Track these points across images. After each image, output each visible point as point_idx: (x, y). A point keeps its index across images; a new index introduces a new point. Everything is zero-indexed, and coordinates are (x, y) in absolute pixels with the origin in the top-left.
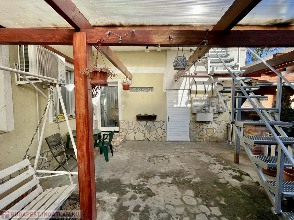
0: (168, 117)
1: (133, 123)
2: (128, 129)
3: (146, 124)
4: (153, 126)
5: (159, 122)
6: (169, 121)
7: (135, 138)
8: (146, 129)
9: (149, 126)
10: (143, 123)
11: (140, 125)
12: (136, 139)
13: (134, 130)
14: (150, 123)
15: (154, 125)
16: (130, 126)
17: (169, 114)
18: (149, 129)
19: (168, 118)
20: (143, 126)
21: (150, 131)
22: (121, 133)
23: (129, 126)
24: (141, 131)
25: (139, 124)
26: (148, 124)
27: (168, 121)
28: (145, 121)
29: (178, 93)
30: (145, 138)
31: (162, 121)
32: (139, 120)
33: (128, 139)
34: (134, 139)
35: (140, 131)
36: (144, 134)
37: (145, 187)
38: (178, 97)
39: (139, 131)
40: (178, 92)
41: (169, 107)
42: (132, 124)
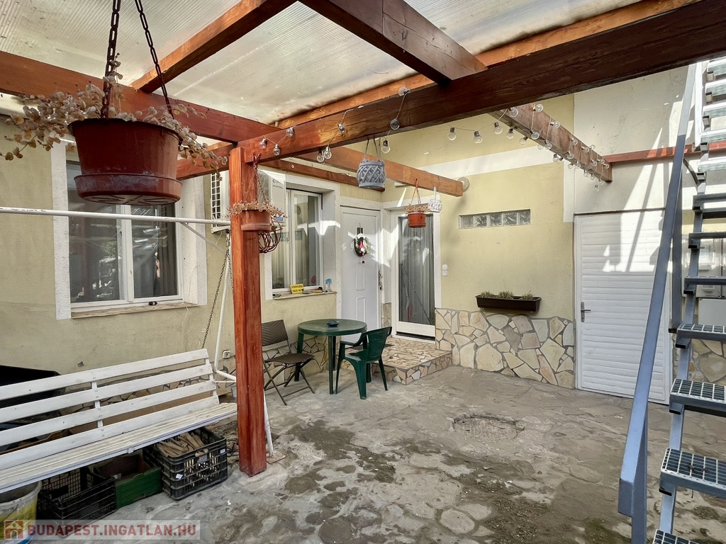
0: (582, 305)
1: (469, 316)
2: (456, 333)
3: (508, 325)
4: (530, 332)
5: (548, 320)
6: (586, 320)
7: (475, 362)
8: (506, 340)
9: (516, 330)
10: (499, 320)
11: (490, 325)
12: (480, 367)
13: (472, 338)
14: (519, 322)
15: (533, 331)
16: (463, 326)
17: (584, 295)
18: (515, 339)
19: (583, 312)
20: (498, 330)
21: (520, 347)
22: (439, 342)
23: (460, 326)
24: (492, 345)
25: (487, 321)
26: (512, 324)
27: (583, 319)
28: (503, 314)
29: (619, 224)
30: (504, 368)
31: (559, 319)
32: (487, 311)
33: (456, 363)
34: (472, 365)
35: (489, 342)
36: (502, 353)
37: (388, 463)
38: (619, 237)
39: (487, 343)
40: (620, 219)
41: (584, 271)
42: (466, 319)
